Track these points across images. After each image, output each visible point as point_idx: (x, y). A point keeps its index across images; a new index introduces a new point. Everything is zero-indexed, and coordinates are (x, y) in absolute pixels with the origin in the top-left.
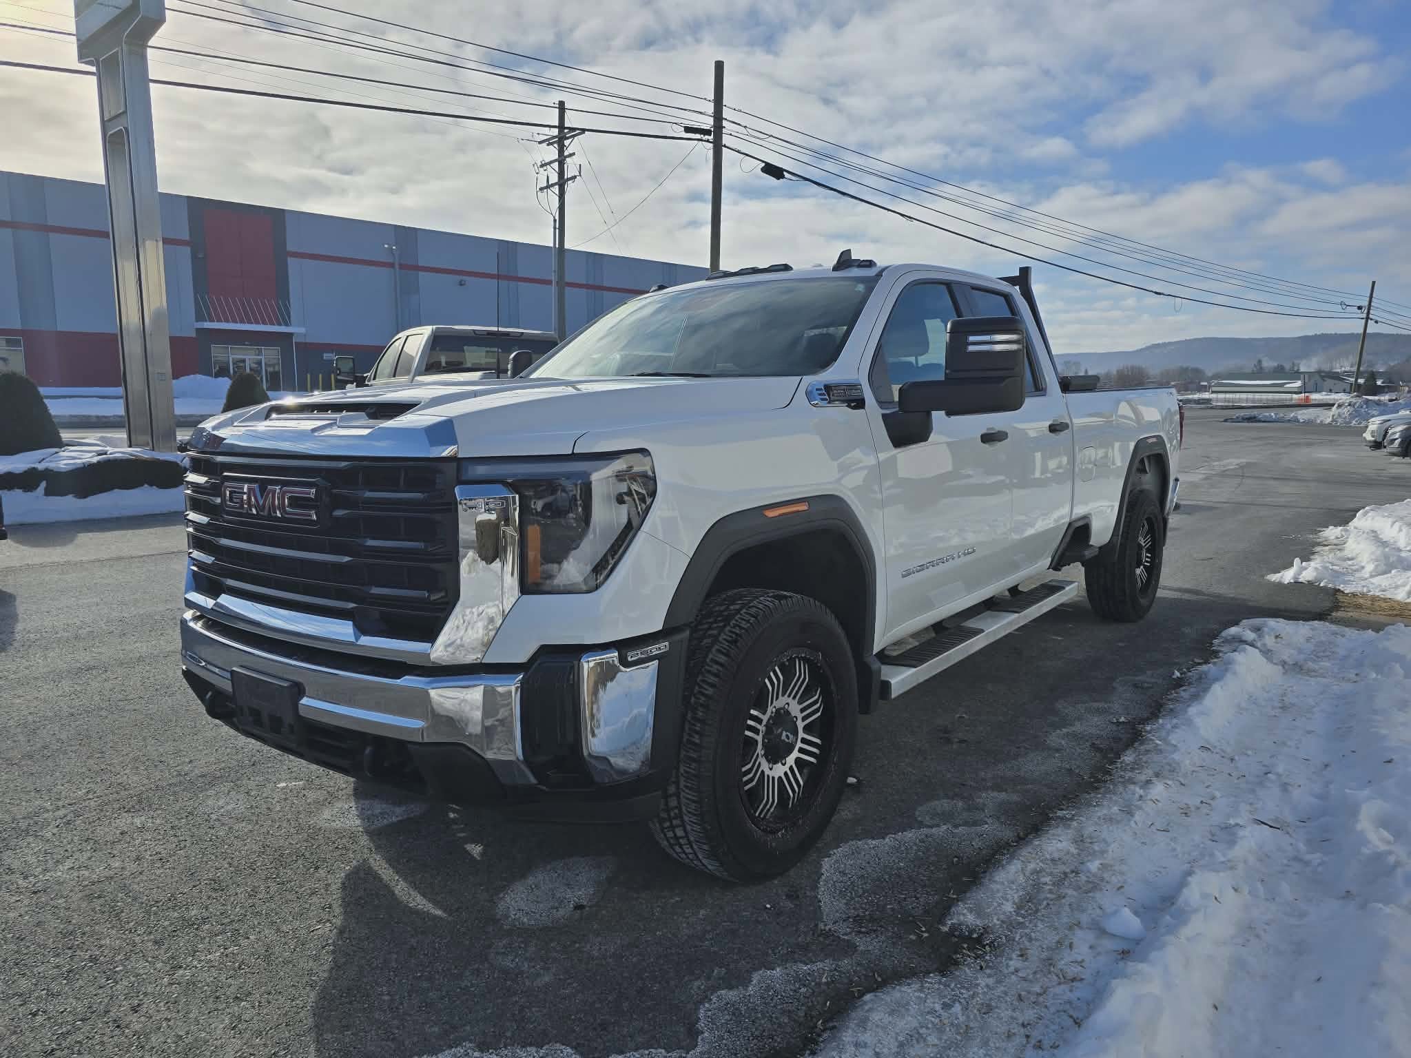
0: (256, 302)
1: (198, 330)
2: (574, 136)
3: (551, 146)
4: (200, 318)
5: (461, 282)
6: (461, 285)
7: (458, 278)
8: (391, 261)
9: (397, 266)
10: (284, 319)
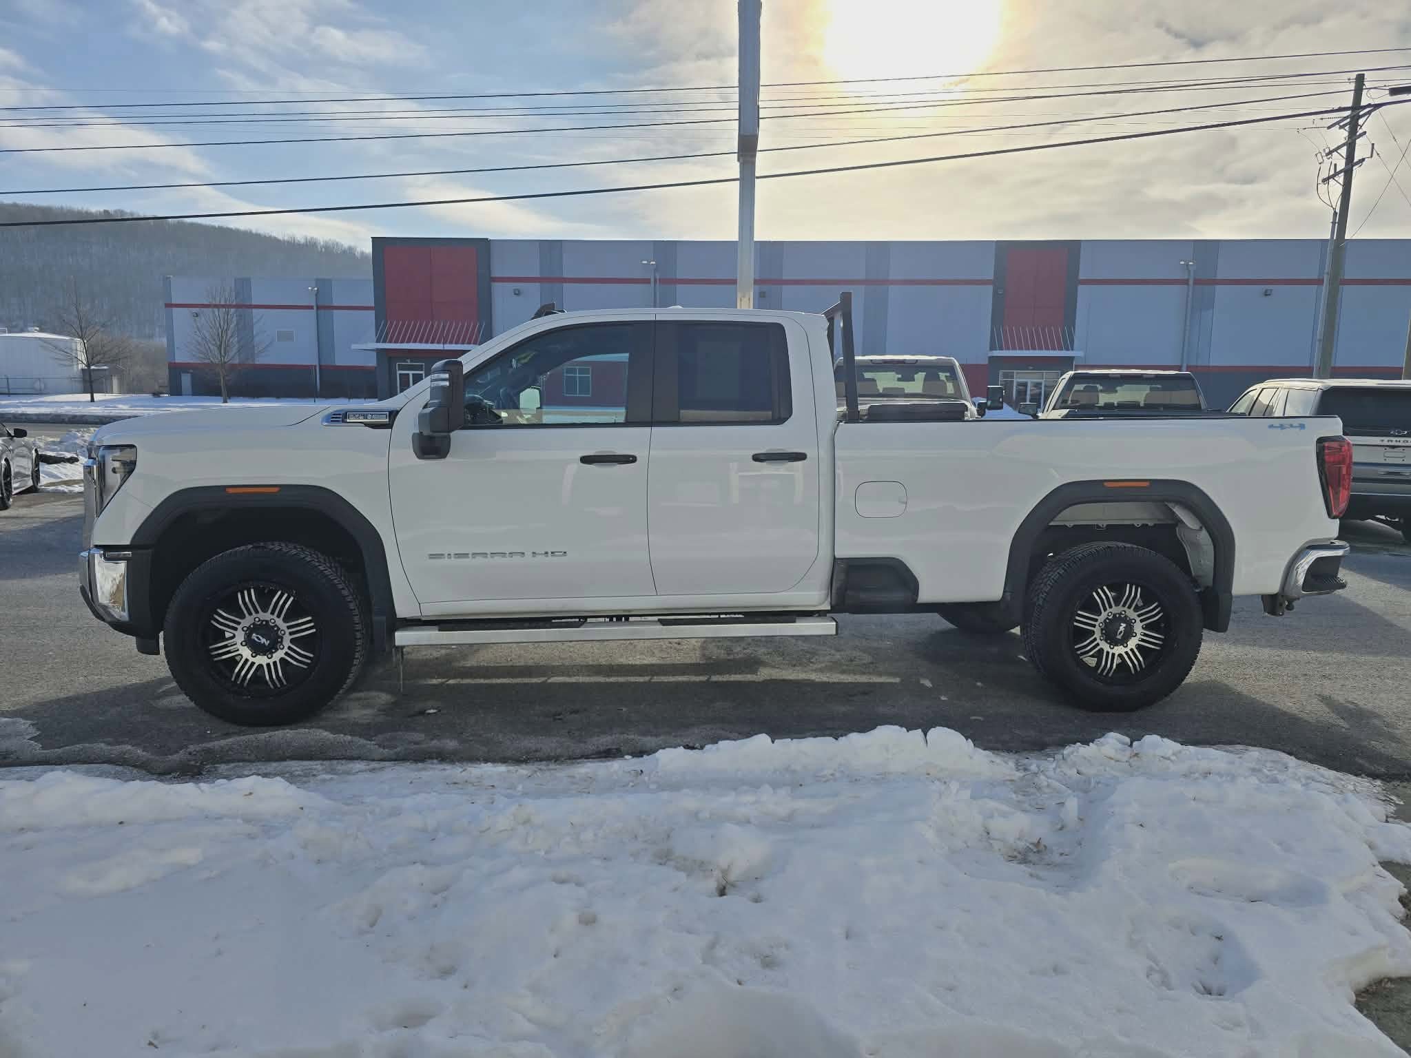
0: (1043, 330)
1: (991, 358)
2: (1369, 113)
3: (1342, 130)
4: (992, 348)
5: (1266, 291)
6: (1266, 295)
7: (1262, 288)
8: (1186, 277)
9: (1191, 282)
10: (1065, 342)
